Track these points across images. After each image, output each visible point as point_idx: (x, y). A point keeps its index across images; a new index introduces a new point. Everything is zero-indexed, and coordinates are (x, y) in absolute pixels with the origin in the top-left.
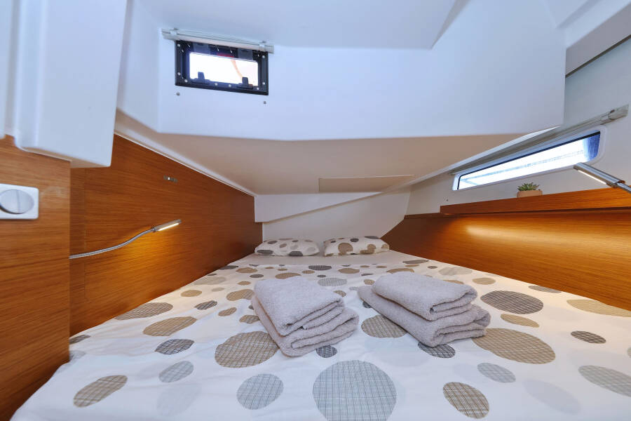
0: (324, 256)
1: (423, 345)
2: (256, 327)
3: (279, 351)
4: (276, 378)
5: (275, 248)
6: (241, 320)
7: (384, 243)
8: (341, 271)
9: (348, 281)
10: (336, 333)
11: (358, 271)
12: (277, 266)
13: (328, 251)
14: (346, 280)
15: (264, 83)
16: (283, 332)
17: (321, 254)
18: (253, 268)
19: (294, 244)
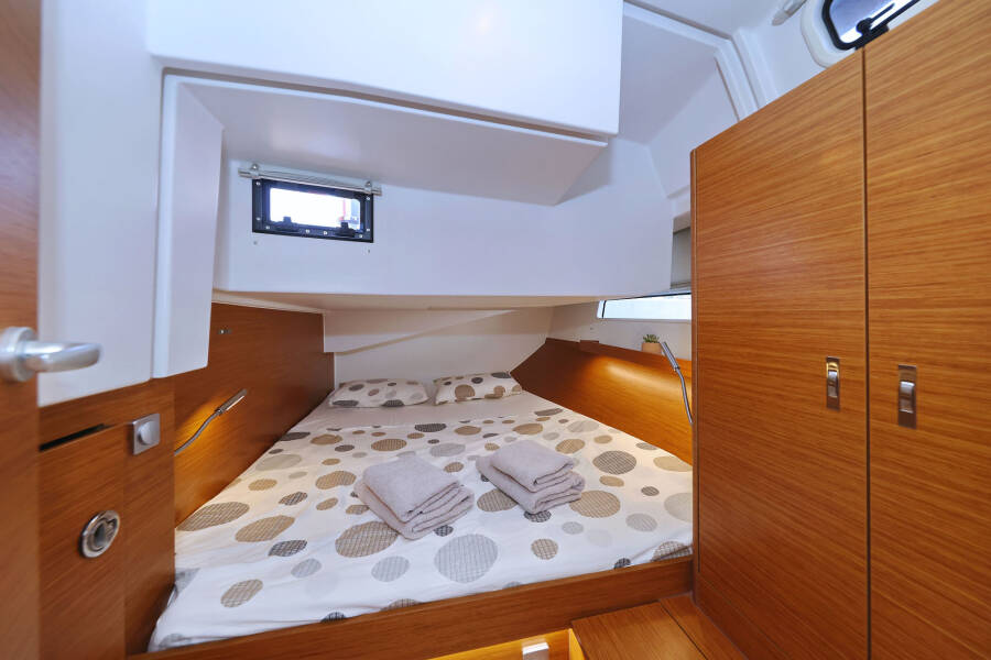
0: (435, 405)
1: (528, 515)
2: (368, 517)
3: (399, 537)
4: (402, 558)
5: (361, 397)
6: (348, 511)
7: (517, 384)
8: (459, 431)
9: (467, 446)
10: (452, 513)
11: (479, 430)
12: (369, 429)
13: (440, 398)
14: (464, 446)
15: (368, 230)
16: (405, 519)
17: (432, 401)
18: (334, 433)
19: (391, 389)
